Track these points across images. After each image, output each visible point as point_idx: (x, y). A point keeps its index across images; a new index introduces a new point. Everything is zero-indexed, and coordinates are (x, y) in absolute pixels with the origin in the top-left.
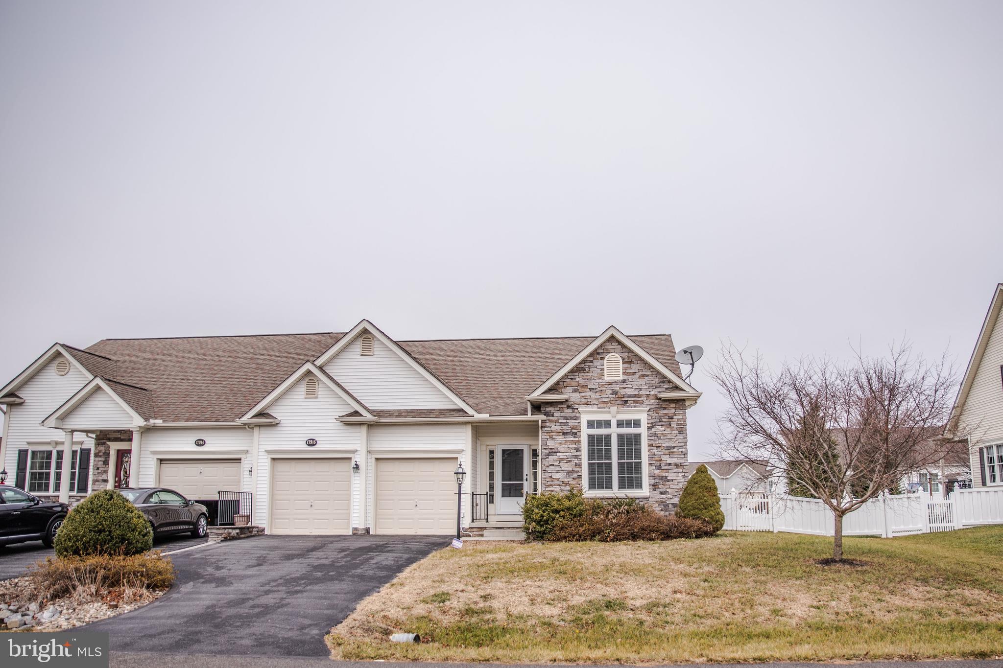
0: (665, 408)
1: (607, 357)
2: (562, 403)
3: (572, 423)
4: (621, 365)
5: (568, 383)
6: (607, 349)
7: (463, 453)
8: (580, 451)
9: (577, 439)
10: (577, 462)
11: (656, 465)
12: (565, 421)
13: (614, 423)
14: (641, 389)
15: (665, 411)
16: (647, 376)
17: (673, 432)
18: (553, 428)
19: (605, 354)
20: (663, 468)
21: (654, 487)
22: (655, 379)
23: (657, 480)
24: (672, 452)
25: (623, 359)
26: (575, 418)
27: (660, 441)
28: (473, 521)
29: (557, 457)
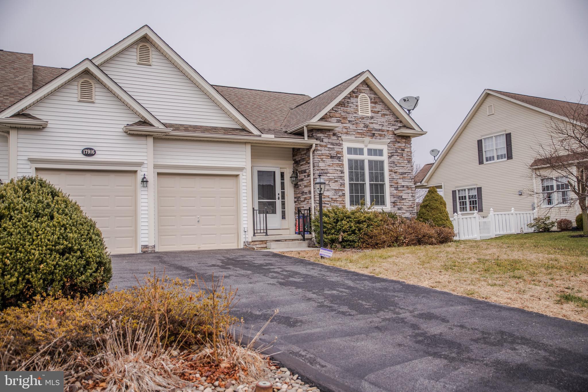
0: (399, 142)
1: (360, 96)
2: (329, 130)
3: (337, 149)
4: (369, 105)
5: (333, 114)
6: (360, 90)
7: (245, 171)
8: (344, 173)
9: (341, 163)
10: (342, 182)
11: (394, 186)
12: (332, 146)
13: (365, 151)
14: (383, 126)
15: (399, 145)
16: (387, 115)
17: (405, 161)
18: (323, 152)
19: (359, 93)
20: (399, 189)
21: (394, 203)
22: (391, 118)
23: (395, 199)
24: (405, 177)
25: (371, 99)
26: (339, 144)
27: (397, 168)
28: (254, 235)
29: (327, 178)
